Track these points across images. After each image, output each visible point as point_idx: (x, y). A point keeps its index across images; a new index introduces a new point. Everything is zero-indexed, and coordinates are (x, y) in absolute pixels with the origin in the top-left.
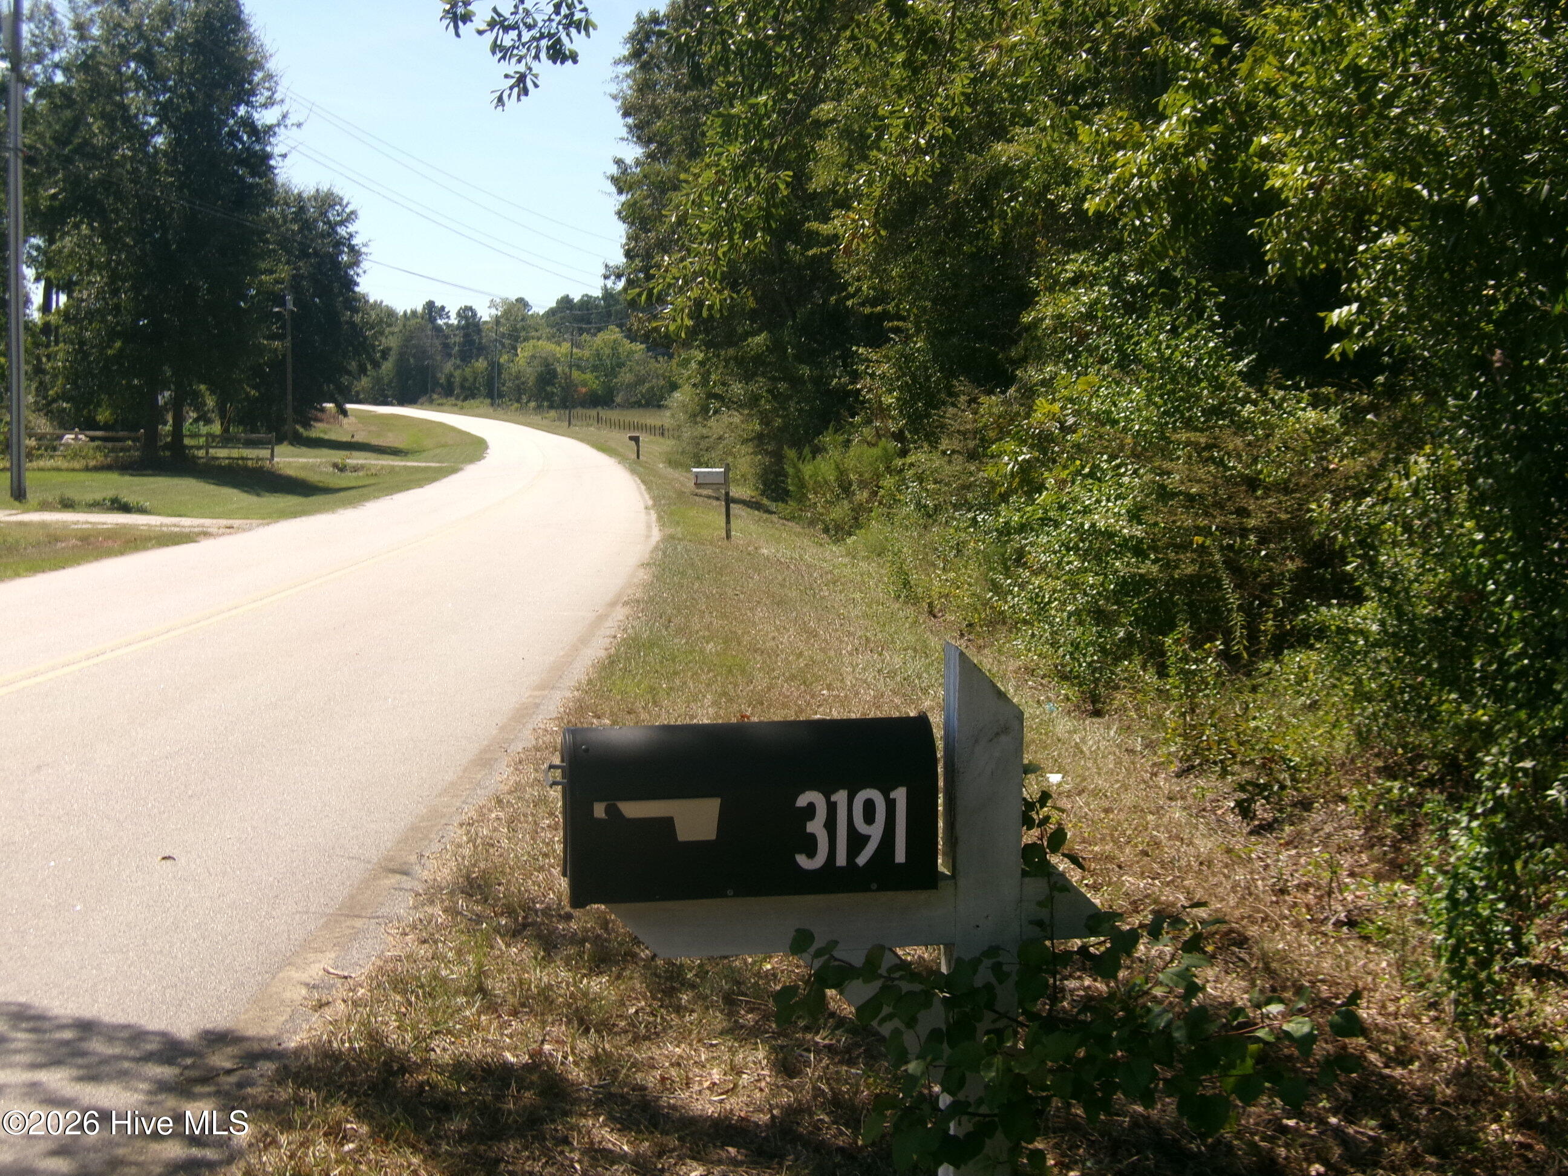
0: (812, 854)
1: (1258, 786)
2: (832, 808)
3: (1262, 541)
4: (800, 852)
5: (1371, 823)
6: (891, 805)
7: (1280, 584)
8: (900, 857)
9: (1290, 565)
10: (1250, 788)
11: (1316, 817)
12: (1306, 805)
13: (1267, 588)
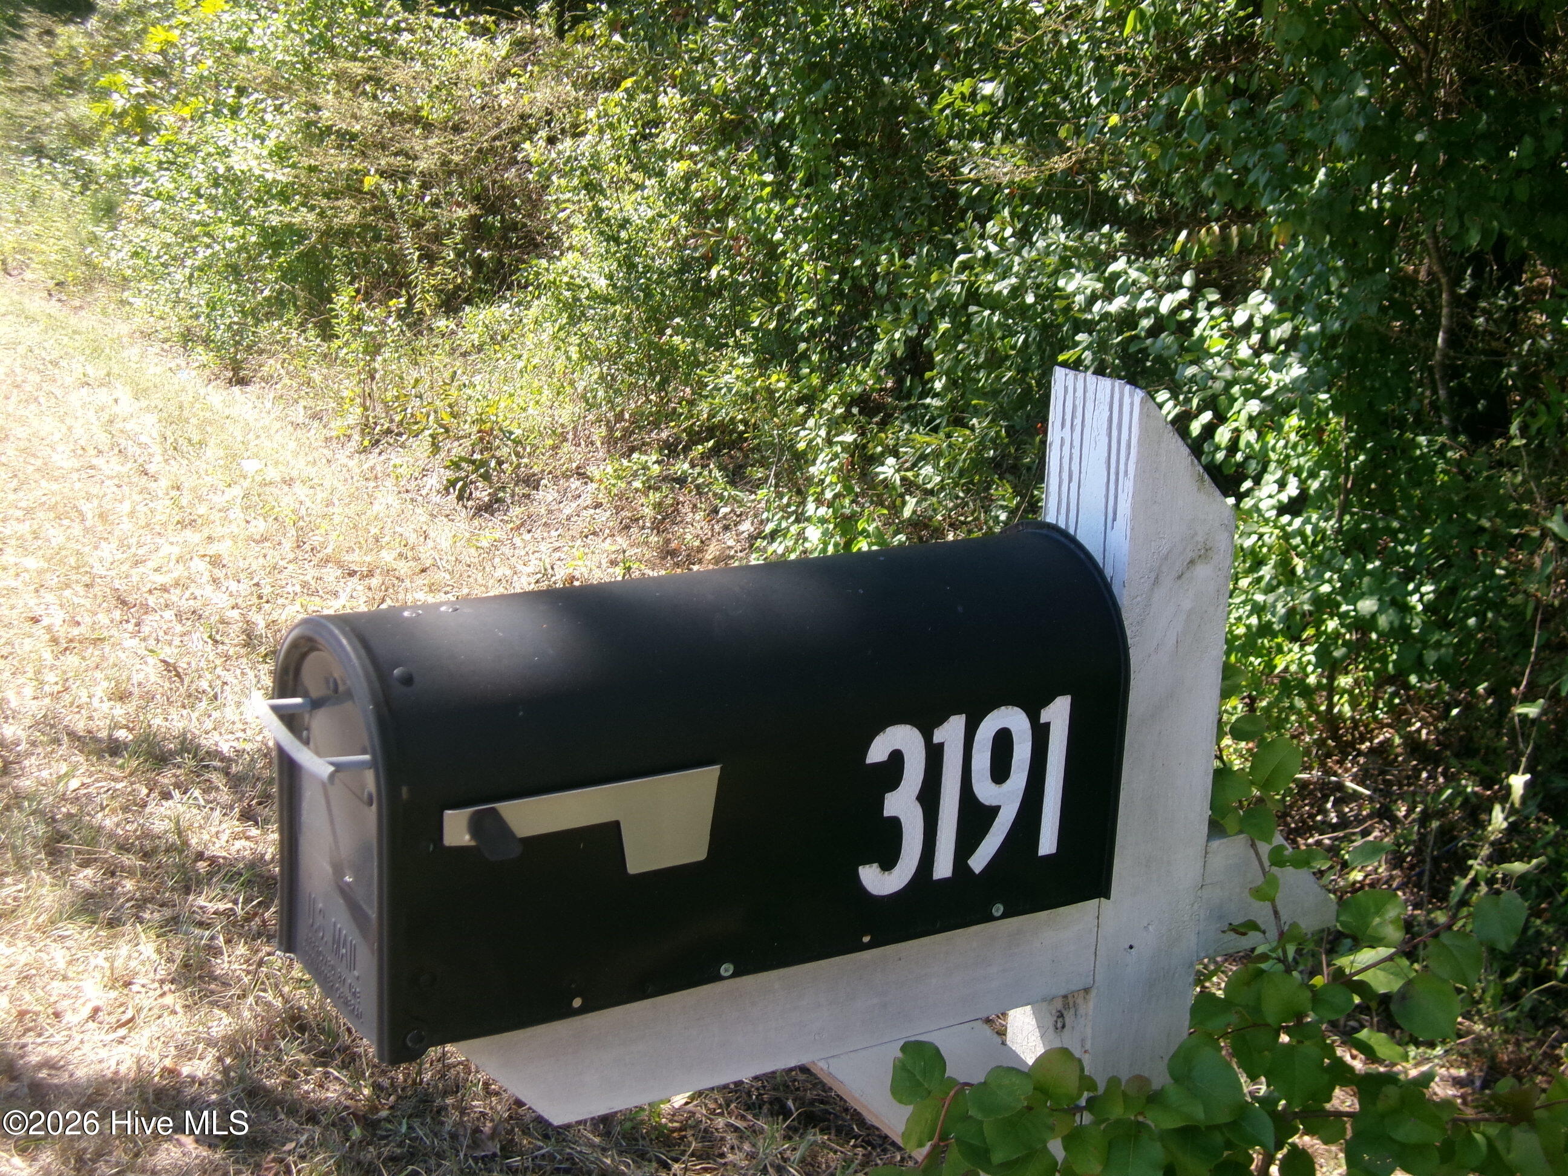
0: (888, 863)
1: (473, 462)
2: (935, 755)
3: (425, 186)
4: (868, 861)
5: (621, 501)
6: (1041, 734)
7: (449, 233)
8: (1048, 843)
9: (462, 213)
10: (464, 465)
11: (547, 494)
12: (532, 482)
13: (437, 237)
